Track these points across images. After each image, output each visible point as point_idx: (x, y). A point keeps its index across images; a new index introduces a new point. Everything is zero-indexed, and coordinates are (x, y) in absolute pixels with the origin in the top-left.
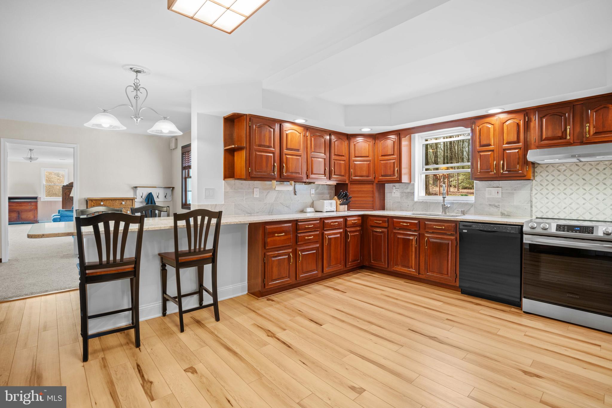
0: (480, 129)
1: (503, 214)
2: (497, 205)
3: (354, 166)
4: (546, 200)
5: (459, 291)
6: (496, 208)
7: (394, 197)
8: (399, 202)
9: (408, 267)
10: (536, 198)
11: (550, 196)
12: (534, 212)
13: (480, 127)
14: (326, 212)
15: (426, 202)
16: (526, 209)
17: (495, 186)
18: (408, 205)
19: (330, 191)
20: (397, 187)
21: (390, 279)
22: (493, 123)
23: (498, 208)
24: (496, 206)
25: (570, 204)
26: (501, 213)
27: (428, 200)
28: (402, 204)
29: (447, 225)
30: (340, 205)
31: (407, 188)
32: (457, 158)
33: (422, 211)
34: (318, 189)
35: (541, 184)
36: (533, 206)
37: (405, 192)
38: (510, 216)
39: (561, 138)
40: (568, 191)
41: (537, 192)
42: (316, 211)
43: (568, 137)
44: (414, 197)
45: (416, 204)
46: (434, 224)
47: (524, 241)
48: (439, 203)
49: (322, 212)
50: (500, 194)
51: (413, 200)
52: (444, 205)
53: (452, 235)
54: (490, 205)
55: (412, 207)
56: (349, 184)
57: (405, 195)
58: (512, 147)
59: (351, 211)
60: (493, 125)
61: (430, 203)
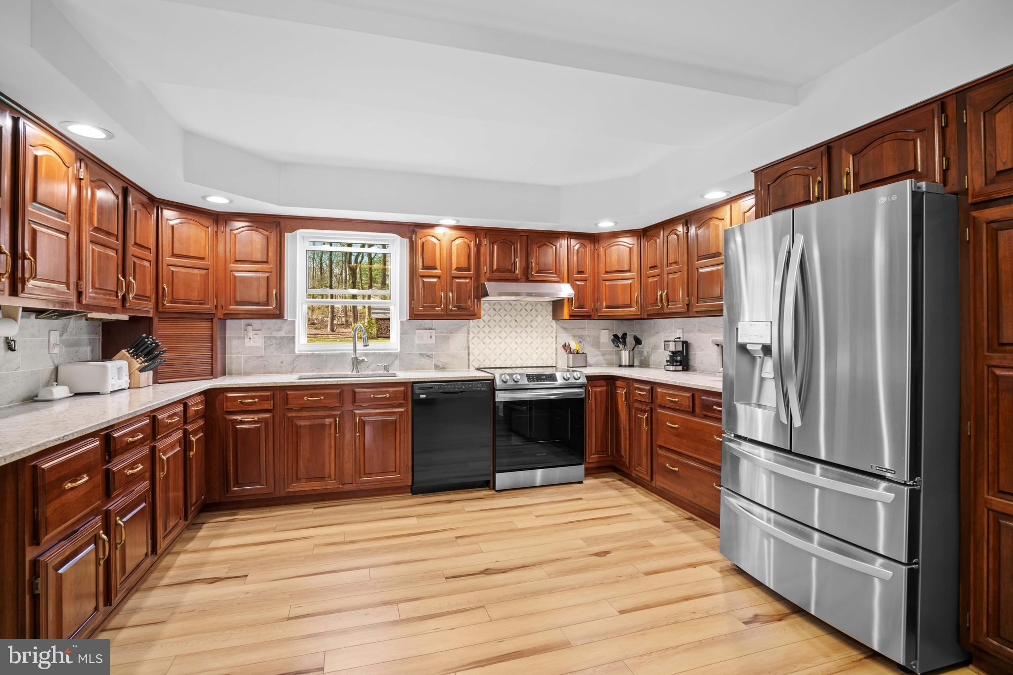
0: (423, 243)
1: (437, 367)
2: (429, 354)
3: (171, 277)
4: (484, 346)
5: (408, 493)
6: (428, 358)
7: (250, 347)
8: (262, 357)
9: (322, 478)
10: (473, 344)
11: (487, 340)
12: (471, 361)
13: (422, 240)
14: (112, 392)
15: (319, 355)
16: (463, 357)
17: (427, 326)
18: (282, 362)
19: (93, 336)
20: (255, 327)
21: (282, 513)
22: (439, 238)
23: (431, 359)
24: (428, 356)
25: (505, 350)
26: (435, 365)
27: (322, 351)
28: (267, 361)
29: (393, 391)
30: (139, 371)
31: (280, 330)
32: (344, 281)
33: (311, 372)
34: (66, 332)
35: (478, 326)
36: (470, 354)
37: (275, 338)
38: (445, 369)
39: (510, 271)
40: (503, 335)
41: (474, 335)
42: (77, 394)
43: (517, 272)
44: (294, 346)
45: (298, 358)
46: (371, 392)
47: (497, 400)
48: (344, 355)
49: (98, 393)
50: (434, 338)
51: (293, 351)
52: (356, 358)
53: (400, 406)
54: (421, 354)
55: (290, 365)
56: (156, 320)
57: (274, 343)
58: (463, 276)
59: (160, 383)
60: (439, 240)
61: (327, 355)
